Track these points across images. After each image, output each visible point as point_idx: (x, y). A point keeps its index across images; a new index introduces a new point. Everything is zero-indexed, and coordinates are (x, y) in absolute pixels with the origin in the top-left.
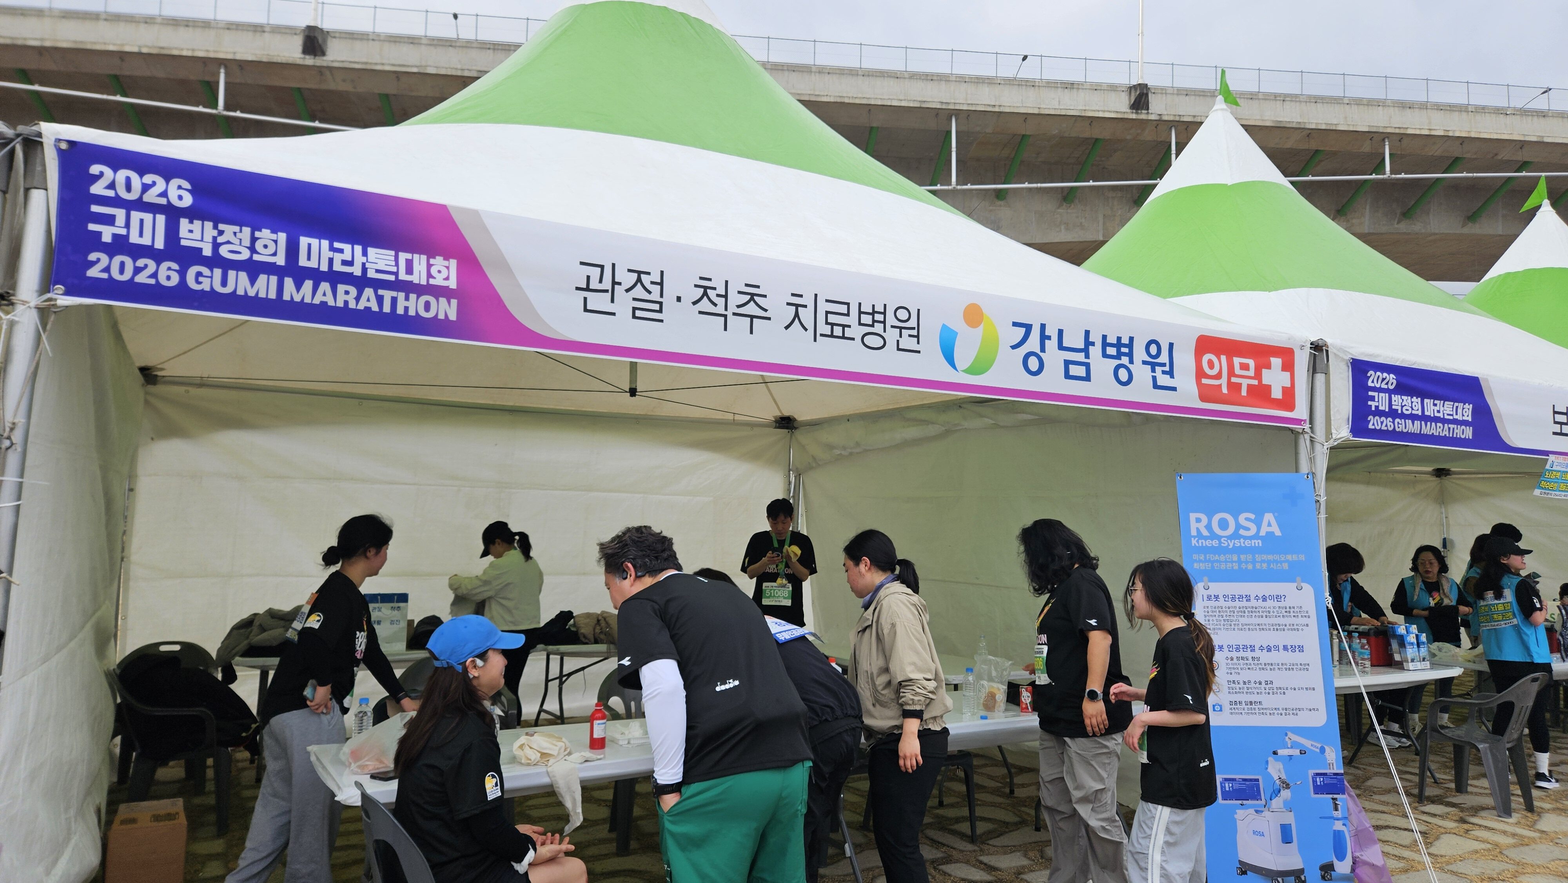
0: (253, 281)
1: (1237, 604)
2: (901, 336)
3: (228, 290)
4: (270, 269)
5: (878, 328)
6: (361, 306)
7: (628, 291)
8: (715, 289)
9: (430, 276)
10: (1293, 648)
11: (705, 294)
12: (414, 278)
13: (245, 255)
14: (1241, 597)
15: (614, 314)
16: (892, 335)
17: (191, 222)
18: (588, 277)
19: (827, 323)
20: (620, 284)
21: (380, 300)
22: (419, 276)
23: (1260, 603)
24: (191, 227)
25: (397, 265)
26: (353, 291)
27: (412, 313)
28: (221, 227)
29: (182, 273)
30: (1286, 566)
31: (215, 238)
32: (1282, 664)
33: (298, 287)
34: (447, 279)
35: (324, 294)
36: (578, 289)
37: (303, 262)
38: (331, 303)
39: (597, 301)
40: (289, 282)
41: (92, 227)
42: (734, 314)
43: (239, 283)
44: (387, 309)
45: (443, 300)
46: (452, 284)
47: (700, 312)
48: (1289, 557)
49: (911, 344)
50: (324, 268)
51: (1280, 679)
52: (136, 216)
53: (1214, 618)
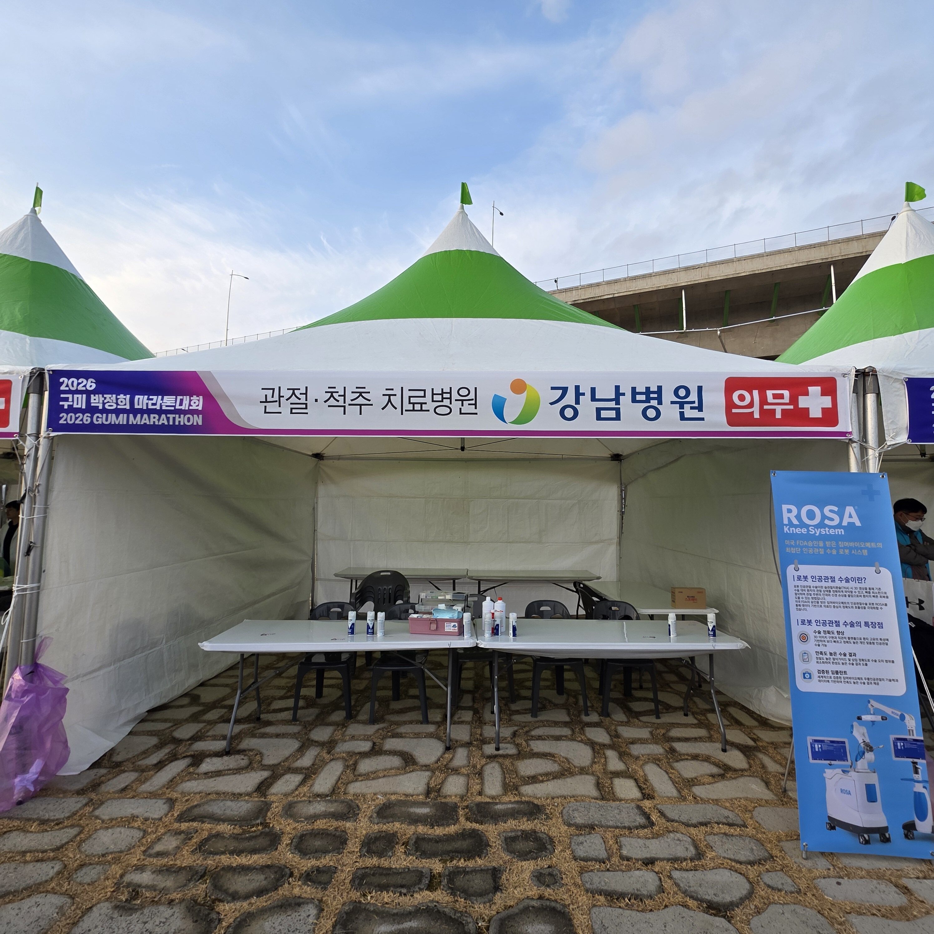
0: (117, 417)
1: (823, 584)
2: (462, 405)
3: (108, 423)
4: (124, 411)
5: (446, 402)
6: (160, 423)
7: (287, 400)
8: (338, 392)
9: (190, 405)
10: (874, 625)
11: (332, 396)
12: (183, 407)
13: (115, 406)
14: (827, 578)
15: (280, 413)
16: (456, 406)
17: (95, 396)
18: (266, 396)
19: (410, 403)
20: (283, 397)
21: (168, 419)
22: (185, 407)
23: (844, 584)
24: (95, 398)
25: (176, 403)
26: (157, 416)
27: (182, 424)
28: (105, 396)
29: (92, 418)
30: (865, 552)
31: (103, 401)
32: (864, 639)
33: (135, 417)
34: (198, 406)
35: (145, 420)
36: (261, 402)
37: (136, 406)
38: (148, 423)
39: (271, 407)
40: (131, 416)
41: (61, 403)
42: (350, 405)
43: (112, 419)
44: (171, 423)
45: (195, 416)
46: (200, 408)
47: (329, 406)
48: (868, 545)
49: (472, 409)
50: (145, 408)
51: (862, 651)
52: (76, 396)
53: (803, 596)
